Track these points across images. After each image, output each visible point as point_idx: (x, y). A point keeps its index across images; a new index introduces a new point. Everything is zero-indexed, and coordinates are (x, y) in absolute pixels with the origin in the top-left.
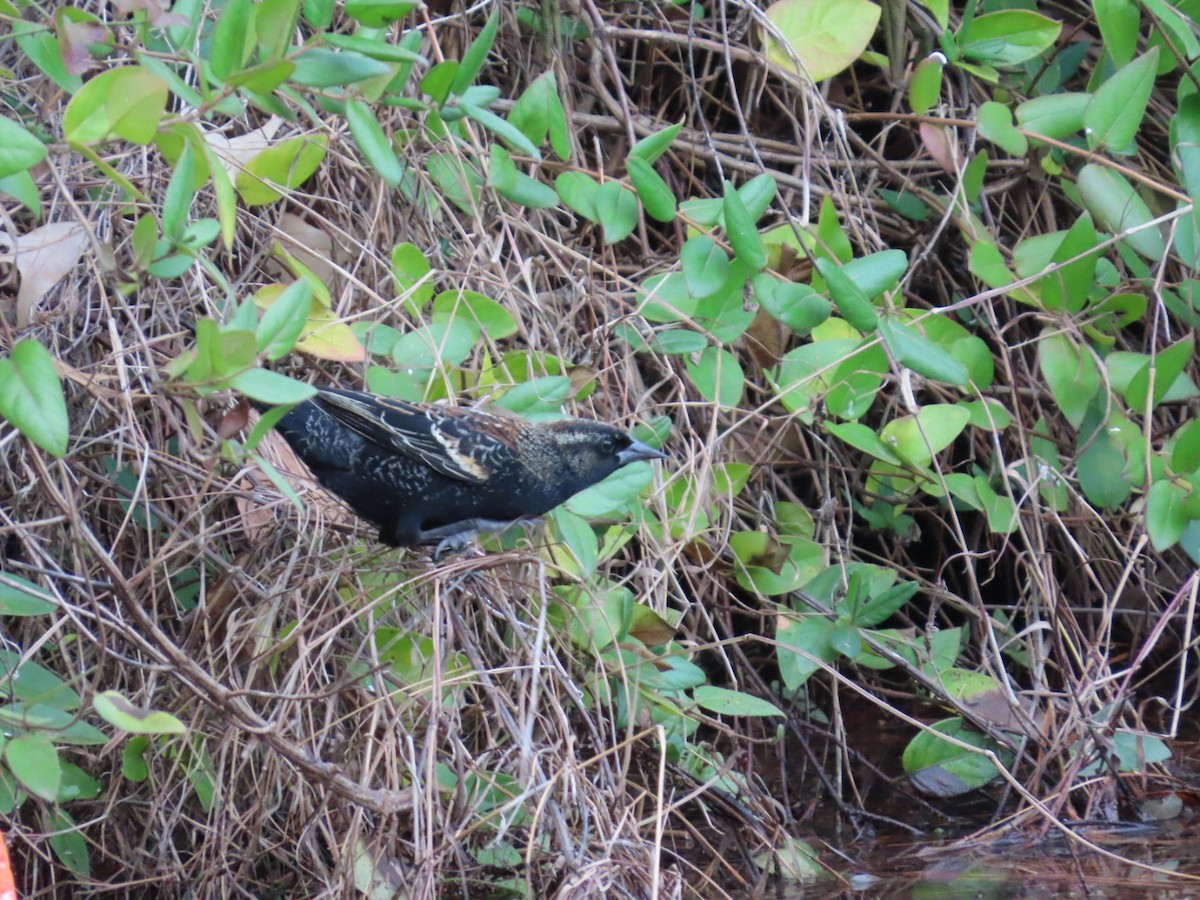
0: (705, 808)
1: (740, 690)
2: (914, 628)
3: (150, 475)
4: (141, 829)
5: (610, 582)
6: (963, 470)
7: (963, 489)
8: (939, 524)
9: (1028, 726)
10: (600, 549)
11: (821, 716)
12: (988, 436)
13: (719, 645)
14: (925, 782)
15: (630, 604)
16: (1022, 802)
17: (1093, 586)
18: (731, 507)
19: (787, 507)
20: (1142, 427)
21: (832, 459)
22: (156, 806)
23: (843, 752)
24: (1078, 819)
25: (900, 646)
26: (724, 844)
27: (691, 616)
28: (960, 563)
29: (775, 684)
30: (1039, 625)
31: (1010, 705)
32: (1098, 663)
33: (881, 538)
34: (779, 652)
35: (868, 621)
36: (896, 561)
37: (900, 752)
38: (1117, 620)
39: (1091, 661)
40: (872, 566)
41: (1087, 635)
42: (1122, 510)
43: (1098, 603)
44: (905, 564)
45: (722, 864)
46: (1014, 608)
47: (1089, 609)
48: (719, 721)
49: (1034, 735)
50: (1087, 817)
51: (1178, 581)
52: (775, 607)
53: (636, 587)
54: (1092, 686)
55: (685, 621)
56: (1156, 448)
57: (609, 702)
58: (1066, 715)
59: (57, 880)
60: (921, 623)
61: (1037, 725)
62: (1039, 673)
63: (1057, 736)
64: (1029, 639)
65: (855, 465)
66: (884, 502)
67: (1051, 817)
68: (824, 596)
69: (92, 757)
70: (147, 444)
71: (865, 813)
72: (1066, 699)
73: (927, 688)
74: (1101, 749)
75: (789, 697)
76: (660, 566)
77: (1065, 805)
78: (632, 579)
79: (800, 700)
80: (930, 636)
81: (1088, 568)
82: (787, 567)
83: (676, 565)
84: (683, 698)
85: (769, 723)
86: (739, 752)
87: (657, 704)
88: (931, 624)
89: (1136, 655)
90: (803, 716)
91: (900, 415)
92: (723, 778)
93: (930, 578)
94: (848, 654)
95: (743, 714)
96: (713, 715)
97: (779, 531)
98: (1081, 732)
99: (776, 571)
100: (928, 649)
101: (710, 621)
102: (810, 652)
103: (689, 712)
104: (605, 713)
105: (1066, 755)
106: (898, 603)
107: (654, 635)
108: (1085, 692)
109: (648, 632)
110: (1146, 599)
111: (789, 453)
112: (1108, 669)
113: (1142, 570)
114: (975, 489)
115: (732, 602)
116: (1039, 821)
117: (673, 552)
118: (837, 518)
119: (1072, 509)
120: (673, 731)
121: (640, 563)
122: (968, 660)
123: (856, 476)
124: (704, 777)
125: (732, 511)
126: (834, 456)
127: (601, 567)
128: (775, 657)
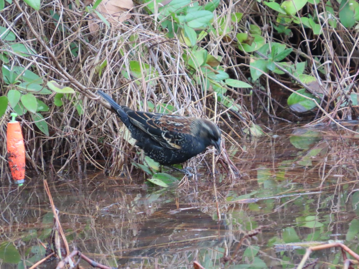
0: (228, 115)
1: (239, 80)
2: (291, 62)
3: (63, 15)
4: (60, 121)
5: (201, 48)
6: (306, 16)
7: (304, 22)
8: (298, 32)
9: (325, 92)
10: (198, 38)
11: (263, 88)
12: (313, 6)
13: (233, 67)
14: (294, 108)
15: (207, 55)
16: (323, 114)
17: (344, 50)
18: (237, 25)
19: (253, 26)
22: (65, 114)
23: (270, 99)
24: (340, 119)
25: (287, 67)
26: (234, 126)
27: (225, 58)
28: (305, 43)
29: (249, 79)
30: (328, 62)
31: (320, 86)
32: (346, 73)
33: (281, 35)
34: (251, 69)
35: (277, 60)
36: (285, 42)
37: (287, 98)
38: (351, 60)
39: (344, 73)
40: (278, 44)
41: (343, 65)
42: (353, 28)
43: (346, 55)
44: (288, 43)
45: (233, 132)
46: (321, 57)
47: (343, 57)
48: (233, 89)
49: (327, 94)
50: (342, 119)
52: (250, 56)
53: (209, 49)
54: (344, 80)
55: (223, 60)
58: (336, 89)
59: (35, 137)
60: (293, 61)
61: (327, 91)
62: (328, 76)
63: (334, 95)
64: (325, 66)
65: (273, 14)
66: (281, 25)
67: (332, 119)
68: (264, 52)
69: (46, 99)
70: (62, 6)
71: (276, 117)
72: (336, 84)
73: (295, 80)
74: (347, 99)
75: (254, 82)
76: (215, 43)
77: (336, 115)
78: (207, 47)
79: (257, 83)
80: (296, 65)
81: (343, 45)
82: (253, 44)
83: (220, 43)
84: (222, 82)
85: (247, 91)
86: (239, 99)
87: (214, 84)
88: (296, 61)
89: (357, 71)
90: (258, 88)
92: (234, 106)
93: (296, 47)
94: (271, 70)
95: (240, 87)
96: (231, 87)
97: (251, 32)
99: (250, 45)
100: (295, 69)
101: (230, 59)
102: (260, 69)
103: (224, 87)
104: (200, 87)
105: (336, 100)
106: (286, 54)
107: (214, 64)
109: (212, 63)
111: (254, 11)
112: (349, 75)
114: (309, 22)
115: (237, 54)
116: (328, 120)
117: (219, 39)
118: (268, 30)
119: (338, 27)
120: (219, 92)
121: (210, 42)
122: (307, 72)
123: (274, 18)
124: (228, 106)
125: (237, 27)
126: (267, 12)
127: (198, 43)
128: (249, 70)
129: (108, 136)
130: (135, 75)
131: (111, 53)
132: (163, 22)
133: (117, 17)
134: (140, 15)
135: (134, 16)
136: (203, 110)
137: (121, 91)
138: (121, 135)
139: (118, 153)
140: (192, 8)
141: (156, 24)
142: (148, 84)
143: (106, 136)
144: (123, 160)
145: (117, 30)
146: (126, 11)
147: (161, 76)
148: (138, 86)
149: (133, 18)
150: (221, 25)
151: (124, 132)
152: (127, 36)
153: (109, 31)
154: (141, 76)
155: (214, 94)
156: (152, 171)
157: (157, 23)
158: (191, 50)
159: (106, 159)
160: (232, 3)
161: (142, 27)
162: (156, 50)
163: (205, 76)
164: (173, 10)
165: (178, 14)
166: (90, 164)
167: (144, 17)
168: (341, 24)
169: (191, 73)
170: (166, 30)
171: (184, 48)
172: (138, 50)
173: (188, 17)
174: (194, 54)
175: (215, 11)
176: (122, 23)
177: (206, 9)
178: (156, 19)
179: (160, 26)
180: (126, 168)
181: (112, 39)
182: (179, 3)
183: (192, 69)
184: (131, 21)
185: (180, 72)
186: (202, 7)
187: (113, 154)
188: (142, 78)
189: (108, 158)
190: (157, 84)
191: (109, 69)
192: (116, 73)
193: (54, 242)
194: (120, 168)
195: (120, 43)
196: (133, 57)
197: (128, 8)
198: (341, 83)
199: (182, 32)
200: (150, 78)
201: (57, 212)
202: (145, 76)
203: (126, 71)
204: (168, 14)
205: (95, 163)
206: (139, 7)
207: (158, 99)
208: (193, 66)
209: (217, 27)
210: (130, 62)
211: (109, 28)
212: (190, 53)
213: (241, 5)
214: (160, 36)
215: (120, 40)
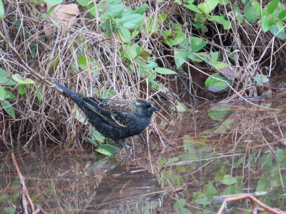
0: (158, 96)
1: (166, 68)
2: (207, 52)
3: (24, 22)
4: (24, 106)
5: (134, 43)
6: (217, 15)
7: (217, 19)
8: (212, 27)
9: (235, 75)
10: (131, 36)
11: (185, 74)
12: (223, 6)
13: (161, 58)
14: (210, 89)
15: (139, 49)
16: (234, 93)
17: (249, 41)
18: (162, 25)
19: (176, 24)
20: (260, 3)
21: (186, 13)
22: (28, 100)
23: (191, 82)
24: (248, 96)
25: (204, 56)
26: (163, 105)
27: (154, 51)
28: (218, 37)
29: (174, 66)
30: (237, 51)
31: (230, 70)
32: (251, 59)
33: (198, 31)
34: (175, 59)
35: (196, 51)
36: (202, 37)
37: (205, 81)
38: (255, 49)
39: (249, 59)
40: (196, 38)
41: (248, 52)
42: (256, 23)
43: (251, 45)
44: (204, 37)
45: (163, 110)
46: (230, 47)
47: (249, 46)
48: (161, 75)
49: (236, 77)
50: (250, 96)
51: (269, 39)
52: (174, 48)
53: (141, 44)
54: (250, 65)
55: (152, 52)
56: (263, 8)
57: (135, 72)
58: (244, 72)
59: (5, 119)
60: (209, 51)
61: (237, 74)
62: (237, 62)
63: (242, 77)
64: (234, 54)
65: (192, 14)
66: (198, 23)
67: (241, 96)
68: (186, 45)
69: (12, 89)
70: (23, 14)
71: (197, 96)
72: (244, 68)
73: (211, 66)
74: (252, 80)
75: (178, 69)
76: (146, 39)
77: (244, 93)
79: (180, 70)
80: (211, 54)
81: (248, 37)
82: (176, 38)
83: (150, 39)
84: (152, 70)
85: (172, 76)
86: (166, 83)
87: (146, 72)
88: (211, 51)
89: (260, 57)
90: (181, 74)
91: (202, 2)
92: (163, 89)
93: (210, 40)
94: (191, 59)
95: (167, 74)
96: (160, 74)
97: (174, 30)
98: (247, 76)
99: (174, 40)
100: (211, 57)
101: (158, 52)
102: (182, 59)
103: (154, 74)
104: (134, 74)
105: (244, 81)
106: (203, 46)
107: (145, 56)
108: (248, 66)
109: (143, 55)
110: (262, 44)
111: (176, 12)
112: (253, 61)
113: (261, 37)
114: (220, 19)
115: (163, 47)
116: (238, 97)
117: (149, 36)
118: (188, 27)
119: (243, 23)
120: (150, 78)
121: (141, 39)
122: (220, 59)
123: (192, 17)
124: (158, 89)
125: (163, 26)
126: (187, 12)
127: (132, 40)
128: (174, 60)
129: (62, 116)
130: (82, 67)
131: (62, 50)
132: (103, 24)
133: (67, 22)
134: (85, 19)
135: (80, 20)
136: (138, 93)
137: (72, 81)
138: (73, 115)
139: (71, 130)
140: (126, 12)
141: (97, 26)
142: (93, 74)
143: (61, 117)
144: (75, 135)
145: (66, 32)
146: (73, 16)
147: (103, 67)
148: (85, 76)
149: (79, 21)
150: (150, 24)
151: (75, 113)
152: (75, 36)
153: (61, 33)
154: (87, 68)
155: (146, 80)
156: (98, 144)
157: (99, 25)
158: (127, 46)
159: (62, 135)
160: (158, 7)
161: (87, 29)
162: (98, 47)
163: (138, 66)
164: (111, 14)
165: (115, 18)
166: (49, 139)
167: (88, 21)
168: (245, 20)
169: (128, 64)
170: (106, 31)
171: (121, 44)
172: (84, 47)
173: (123, 19)
174: (129, 49)
175: (145, 14)
176: (71, 26)
177: (137, 13)
178: (97, 22)
179: (102, 28)
180: (78, 142)
181: (63, 39)
182: (115, 9)
183: (128, 61)
184: (77, 24)
185: (118, 64)
186: (134, 11)
187: (68, 131)
188: (88, 69)
189: (63, 134)
190: (100, 73)
191: (61, 64)
192: (67, 66)
193: (21, 202)
194: (73, 141)
195: (69, 42)
196: (80, 53)
197: (75, 14)
198: (248, 68)
199: (119, 31)
200: (94, 69)
201: (23, 179)
202: (91, 68)
203: (75, 65)
204: (107, 18)
205: (53, 138)
206: (84, 13)
207: (101, 85)
208: (128, 58)
209: (147, 27)
210: (78, 57)
211: (61, 30)
212: (126, 48)
213: (165, 8)
214: (101, 35)
215: (69, 40)
